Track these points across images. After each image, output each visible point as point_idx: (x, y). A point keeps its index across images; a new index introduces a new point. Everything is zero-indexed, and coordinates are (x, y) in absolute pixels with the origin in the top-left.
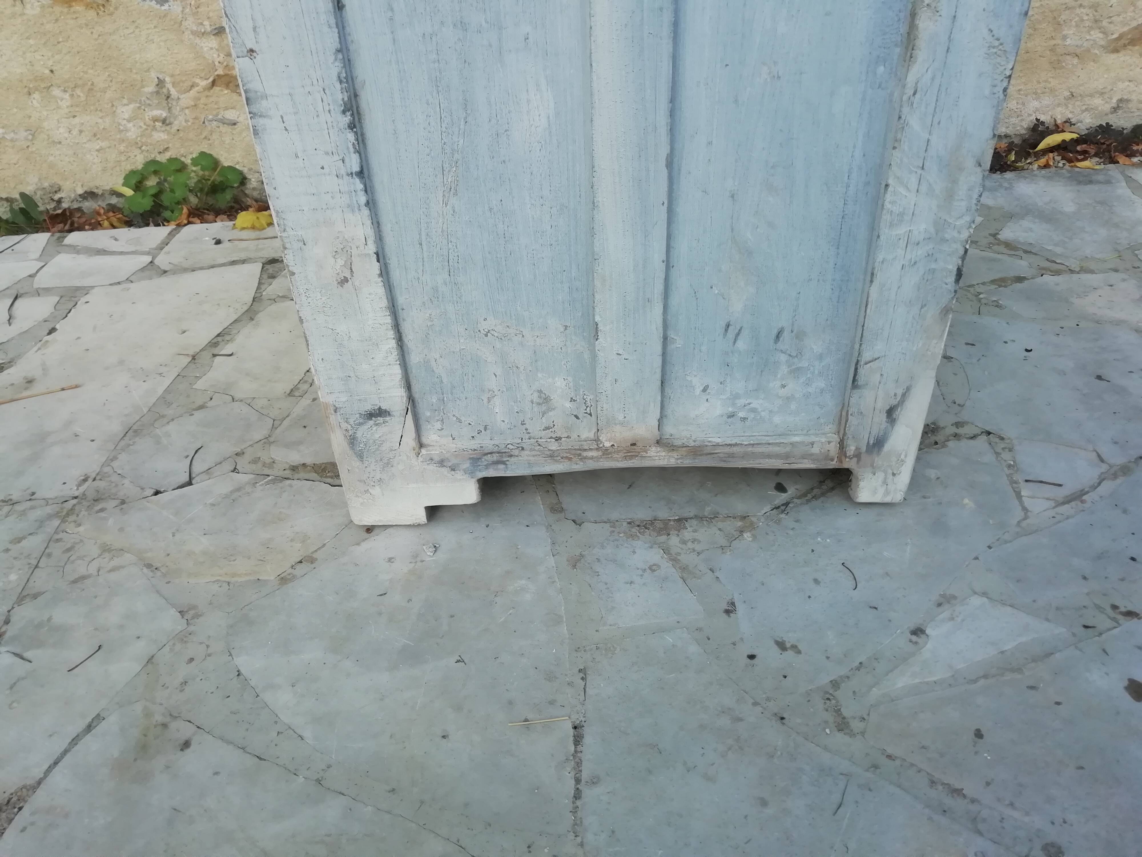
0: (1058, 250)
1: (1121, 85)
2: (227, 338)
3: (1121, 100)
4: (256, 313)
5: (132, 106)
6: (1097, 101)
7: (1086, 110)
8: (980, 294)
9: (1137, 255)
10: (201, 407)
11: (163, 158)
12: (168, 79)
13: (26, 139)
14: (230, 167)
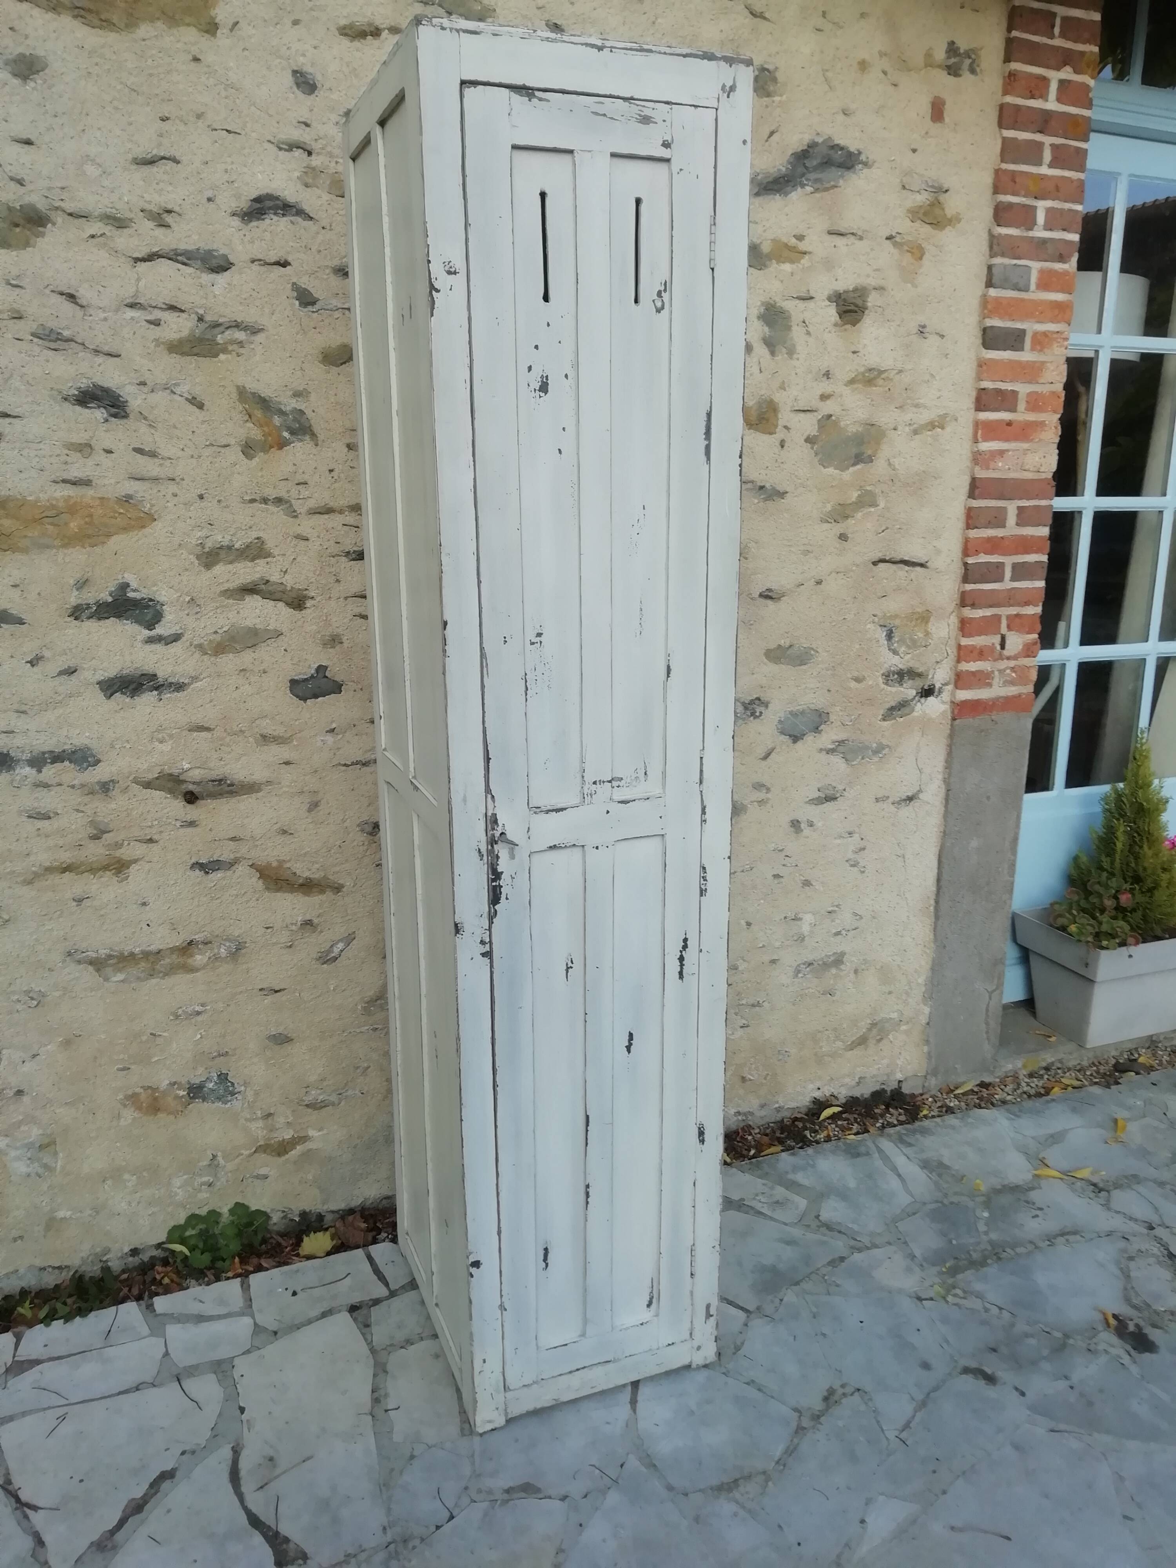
0: (855, 1227)
1: (859, 1069)
2: (382, 1392)
3: (860, 1078)
4: (385, 1364)
5: (185, 1177)
6: (847, 1080)
7: (842, 1086)
8: (825, 1275)
9: (897, 1227)
10: (412, 1457)
11: (203, 1212)
12: (219, 1154)
13: (90, 1215)
14: (257, 1210)
